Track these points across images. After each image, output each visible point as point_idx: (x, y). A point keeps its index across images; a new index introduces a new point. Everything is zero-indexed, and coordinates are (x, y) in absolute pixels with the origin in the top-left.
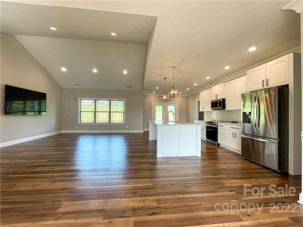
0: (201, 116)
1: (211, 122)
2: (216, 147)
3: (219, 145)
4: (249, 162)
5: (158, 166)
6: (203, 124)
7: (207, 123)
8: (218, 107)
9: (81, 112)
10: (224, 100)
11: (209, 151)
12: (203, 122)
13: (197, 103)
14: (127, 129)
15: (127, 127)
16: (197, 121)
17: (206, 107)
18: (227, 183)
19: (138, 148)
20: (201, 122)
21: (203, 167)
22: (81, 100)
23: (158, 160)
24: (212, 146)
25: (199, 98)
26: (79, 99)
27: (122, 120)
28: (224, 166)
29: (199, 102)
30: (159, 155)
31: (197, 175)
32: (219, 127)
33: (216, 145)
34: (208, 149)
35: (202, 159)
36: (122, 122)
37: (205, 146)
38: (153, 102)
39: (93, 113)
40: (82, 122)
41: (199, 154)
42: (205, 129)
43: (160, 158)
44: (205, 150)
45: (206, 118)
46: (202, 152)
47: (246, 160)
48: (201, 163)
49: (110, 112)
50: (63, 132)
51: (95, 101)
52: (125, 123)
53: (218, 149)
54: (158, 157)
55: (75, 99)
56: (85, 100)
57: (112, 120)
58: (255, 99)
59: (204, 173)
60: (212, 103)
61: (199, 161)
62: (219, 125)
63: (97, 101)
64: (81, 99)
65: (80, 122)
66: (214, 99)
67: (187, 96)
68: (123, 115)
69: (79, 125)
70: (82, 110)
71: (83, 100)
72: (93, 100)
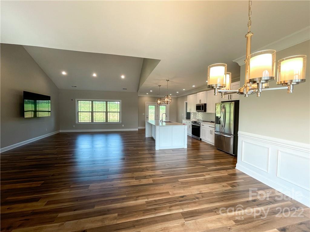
0: (188, 116)
1: (195, 122)
2: (199, 141)
3: (201, 139)
4: (218, 150)
5: (157, 155)
6: (189, 123)
7: (192, 122)
8: (201, 110)
10: (205, 105)
11: (194, 144)
12: (190, 122)
13: (185, 104)
14: (123, 128)
15: (123, 126)
16: (185, 121)
17: (192, 109)
18: (201, 162)
19: (139, 144)
20: (188, 121)
21: (188, 154)
22: (78, 101)
23: (157, 152)
24: (196, 141)
25: (187, 100)
26: (76, 100)
27: (119, 120)
28: (202, 154)
29: (187, 103)
30: (157, 148)
31: (184, 159)
32: (201, 126)
33: (199, 140)
34: (193, 143)
35: (188, 150)
36: (119, 121)
37: (190, 140)
38: (146, 102)
39: (90, 113)
40: (79, 122)
41: (186, 147)
42: (191, 127)
43: (157, 150)
44: (191, 144)
45: (193, 119)
46: (188, 145)
47: (218, 149)
48: (187, 152)
49: (107, 112)
50: (61, 131)
51: (92, 102)
52: (121, 122)
53: (201, 143)
54: (156, 149)
55: (72, 100)
56: (81, 101)
57: (108, 120)
58: (223, 108)
59: (189, 158)
60: (196, 106)
61: (186, 151)
62: (201, 124)
63: (94, 102)
64: (78, 99)
65: (78, 122)
66: (198, 103)
67: (176, 97)
68: (119, 114)
69: (77, 124)
70: (79, 111)
71: (80, 101)
72: (90, 101)
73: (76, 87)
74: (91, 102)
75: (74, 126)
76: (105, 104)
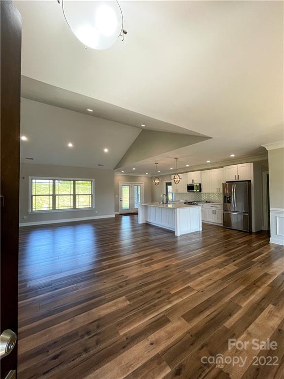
1: (190, 203)
9: (32, 196)
10: (200, 184)
13: (164, 184)
14: (97, 215)
15: (97, 212)
22: (32, 179)
26: (30, 178)
27: (91, 204)
29: (167, 183)
36: (90, 206)
38: (119, 182)
39: (51, 197)
40: (34, 210)
49: (74, 196)
51: (54, 180)
52: (93, 207)
55: (23, 178)
56: (38, 179)
60: (188, 186)
64: (33, 177)
65: (32, 211)
68: (91, 197)
69: (30, 214)
70: (33, 194)
71: (35, 179)
72: (50, 180)
73: (32, 159)
74: (52, 181)
75: (25, 217)
76: (72, 185)
